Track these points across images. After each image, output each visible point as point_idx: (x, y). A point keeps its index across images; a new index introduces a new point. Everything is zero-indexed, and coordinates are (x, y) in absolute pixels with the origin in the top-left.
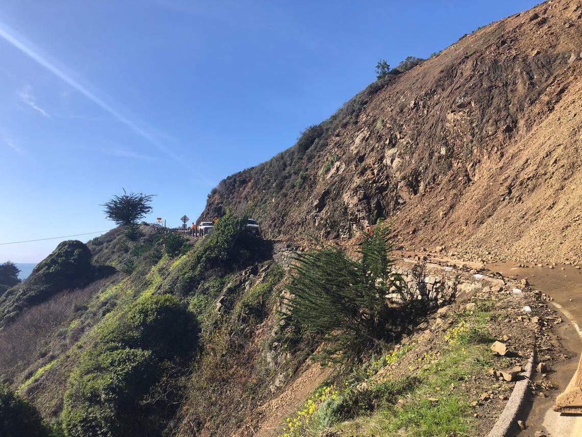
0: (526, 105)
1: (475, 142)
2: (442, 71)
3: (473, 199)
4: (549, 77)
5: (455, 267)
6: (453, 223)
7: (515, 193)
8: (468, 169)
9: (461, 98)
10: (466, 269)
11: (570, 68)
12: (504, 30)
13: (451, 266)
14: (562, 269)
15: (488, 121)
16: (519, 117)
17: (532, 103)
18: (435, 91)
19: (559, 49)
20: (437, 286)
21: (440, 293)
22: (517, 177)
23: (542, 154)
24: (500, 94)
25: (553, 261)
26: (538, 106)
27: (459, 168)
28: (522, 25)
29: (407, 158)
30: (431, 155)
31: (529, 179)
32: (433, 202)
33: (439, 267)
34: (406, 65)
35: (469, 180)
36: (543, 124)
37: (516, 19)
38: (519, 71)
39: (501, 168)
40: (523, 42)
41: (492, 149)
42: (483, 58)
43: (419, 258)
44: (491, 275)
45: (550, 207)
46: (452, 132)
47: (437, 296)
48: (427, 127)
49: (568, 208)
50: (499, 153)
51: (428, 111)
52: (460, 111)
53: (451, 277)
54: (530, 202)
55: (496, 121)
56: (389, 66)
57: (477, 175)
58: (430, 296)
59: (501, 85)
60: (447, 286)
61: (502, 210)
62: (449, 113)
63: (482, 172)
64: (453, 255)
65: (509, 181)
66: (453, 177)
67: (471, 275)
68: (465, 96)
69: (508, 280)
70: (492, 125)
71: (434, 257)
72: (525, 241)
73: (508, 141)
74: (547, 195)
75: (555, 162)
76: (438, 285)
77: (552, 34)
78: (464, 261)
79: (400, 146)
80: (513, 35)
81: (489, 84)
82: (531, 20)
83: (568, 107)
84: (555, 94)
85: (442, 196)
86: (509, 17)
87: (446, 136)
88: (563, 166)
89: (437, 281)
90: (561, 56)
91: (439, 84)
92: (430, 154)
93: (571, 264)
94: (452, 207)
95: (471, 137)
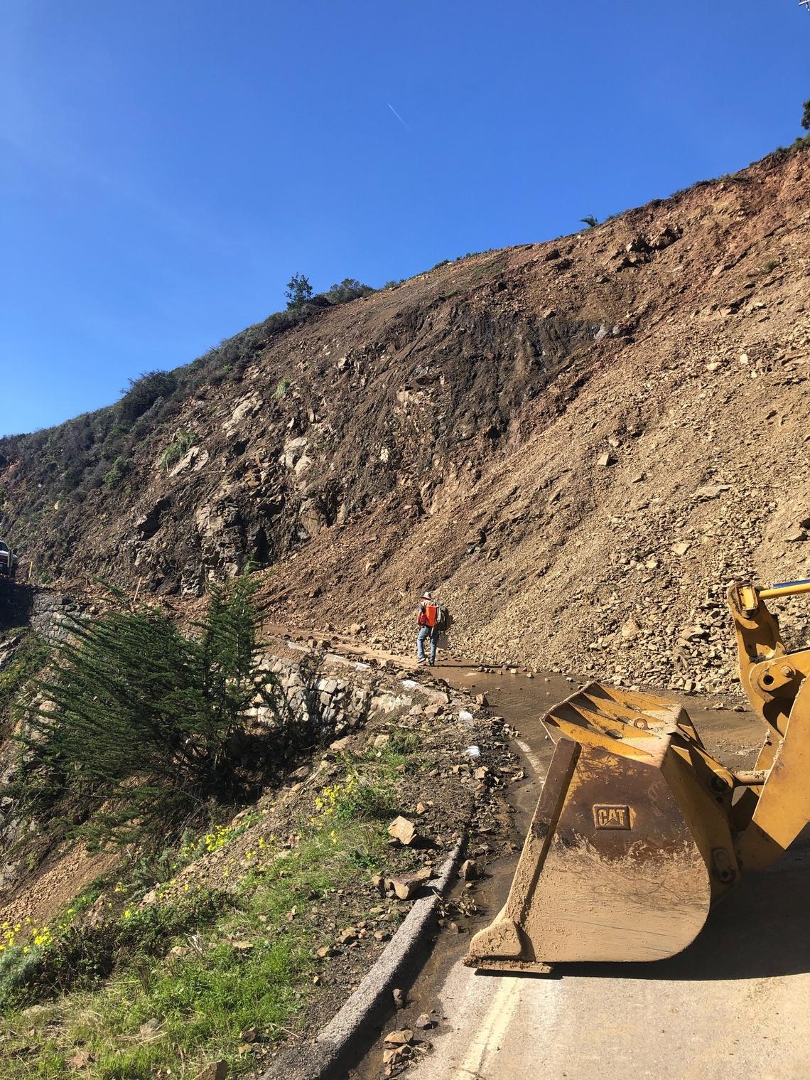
0: (525, 398)
1: (437, 448)
2: (399, 315)
3: (424, 545)
4: (563, 357)
5: (374, 663)
6: (385, 583)
7: (491, 543)
8: (422, 492)
9: (424, 367)
10: (391, 668)
11: (596, 347)
12: (506, 266)
13: (367, 661)
14: (546, 680)
15: (463, 415)
16: (512, 415)
17: (535, 395)
18: (383, 347)
19: (584, 314)
20: (339, 698)
21: (342, 711)
22: (496, 516)
23: (540, 482)
24: (488, 371)
25: (534, 665)
26: (543, 401)
27: (408, 488)
28: (533, 264)
29: (323, 458)
30: (364, 459)
31: (514, 521)
32: (357, 543)
33: (347, 663)
34: (341, 293)
35: (422, 512)
36: (547, 433)
37: (526, 253)
38: (521, 338)
39: (474, 497)
40: (532, 292)
41: (463, 463)
42: (468, 305)
43: (315, 644)
44: (431, 684)
45: (542, 572)
46: (402, 424)
47: (336, 716)
48: (362, 408)
49: (567, 577)
50: (474, 471)
51: (367, 381)
52: (420, 390)
53: (363, 682)
54: (514, 560)
55: (476, 417)
56: (311, 288)
57: (434, 505)
58: (323, 717)
59: (490, 356)
60: (354, 699)
61: (466, 570)
62: (401, 391)
63: (443, 500)
64: (377, 642)
65: (485, 519)
66: (396, 502)
67: (398, 680)
68: (431, 365)
69: (457, 695)
70: (469, 422)
71: (344, 643)
72: (496, 627)
73: (491, 453)
74: (539, 552)
75: (557, 498)
76: (341, 695)
77: (576, 287)
78: (392, 654)
79: (313, 436)
80: (517, 278)
81: (472, 352)
82: (548, 258)
83: (586, 410)
84: (570, 386)
85: (373, 534)
86: (516, 247)
87: (391, 431)
88: (568, 506)
89: (339, 688)
90: (585, 326)
91: (392, 336)
92: (361, 458)
93: (561, 672)
94: (387, 555)
95: (432, 439)
